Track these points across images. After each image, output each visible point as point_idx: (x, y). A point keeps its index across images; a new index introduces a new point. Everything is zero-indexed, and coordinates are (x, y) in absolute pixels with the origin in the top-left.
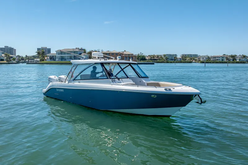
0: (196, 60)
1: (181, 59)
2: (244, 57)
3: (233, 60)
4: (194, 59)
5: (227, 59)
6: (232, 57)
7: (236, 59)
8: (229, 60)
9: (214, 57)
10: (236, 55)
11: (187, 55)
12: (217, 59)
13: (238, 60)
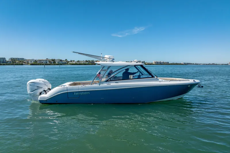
0: (24, 63)
1: (10, 62)
2: (61, 60)
3: (54, 63)
4: (23, 62)
5: (50, 62)
6: (52, 61)
7: (55, 62)
8: (51, 63)
9: (40, 61)
10: (55, 59)
11: (15, 58)
12: (42, 62)
13: (57, 63)
